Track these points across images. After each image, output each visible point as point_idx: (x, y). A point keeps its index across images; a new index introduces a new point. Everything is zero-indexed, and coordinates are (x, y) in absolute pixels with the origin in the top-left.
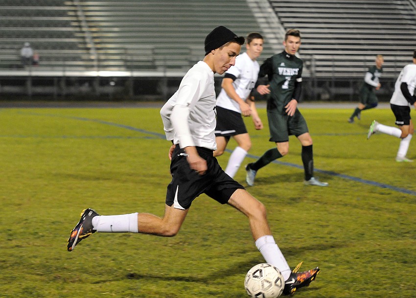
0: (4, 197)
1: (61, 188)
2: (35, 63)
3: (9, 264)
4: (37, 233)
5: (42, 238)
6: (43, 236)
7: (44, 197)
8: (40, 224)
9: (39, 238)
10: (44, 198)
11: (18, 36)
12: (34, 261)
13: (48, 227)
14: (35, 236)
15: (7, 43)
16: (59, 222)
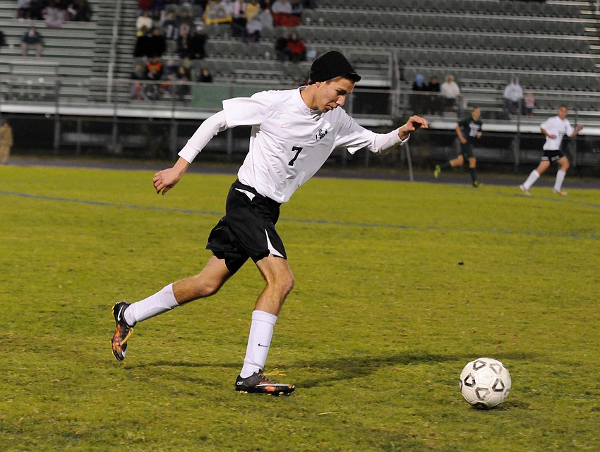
0: (474, 328)
1: (570, 318)
2: (526, 112)
3: (483, 435)
4: (529, 388)
5: (535, 398)
6: (538, 394)
7: (540, 331)
8: (534, 375)
9: (531, 396)
10: (539, 334)
11: (500, 65)
12: (523, 432)
13: (547, 379)
14: (525, 394)
15: (481, 76)
16: (564, 373)
